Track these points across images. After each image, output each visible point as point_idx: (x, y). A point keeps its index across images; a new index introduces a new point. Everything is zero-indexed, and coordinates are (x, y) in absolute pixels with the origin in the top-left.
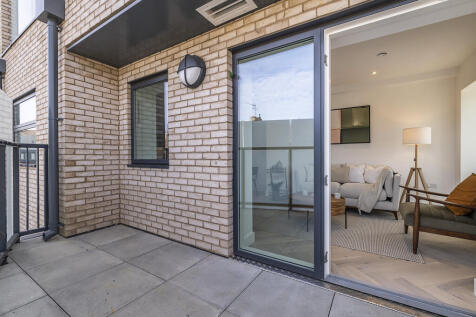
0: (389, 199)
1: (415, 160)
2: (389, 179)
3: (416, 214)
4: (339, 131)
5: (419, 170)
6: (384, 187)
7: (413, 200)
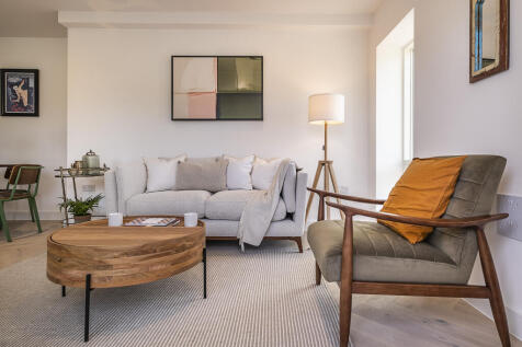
0: (290, 216)
1: (325, 148)
2: (289, 178)
3: (347, 251)
4: (214, 96)
5: (330, 163)
6: (281, 195)
7: (335, 215)
